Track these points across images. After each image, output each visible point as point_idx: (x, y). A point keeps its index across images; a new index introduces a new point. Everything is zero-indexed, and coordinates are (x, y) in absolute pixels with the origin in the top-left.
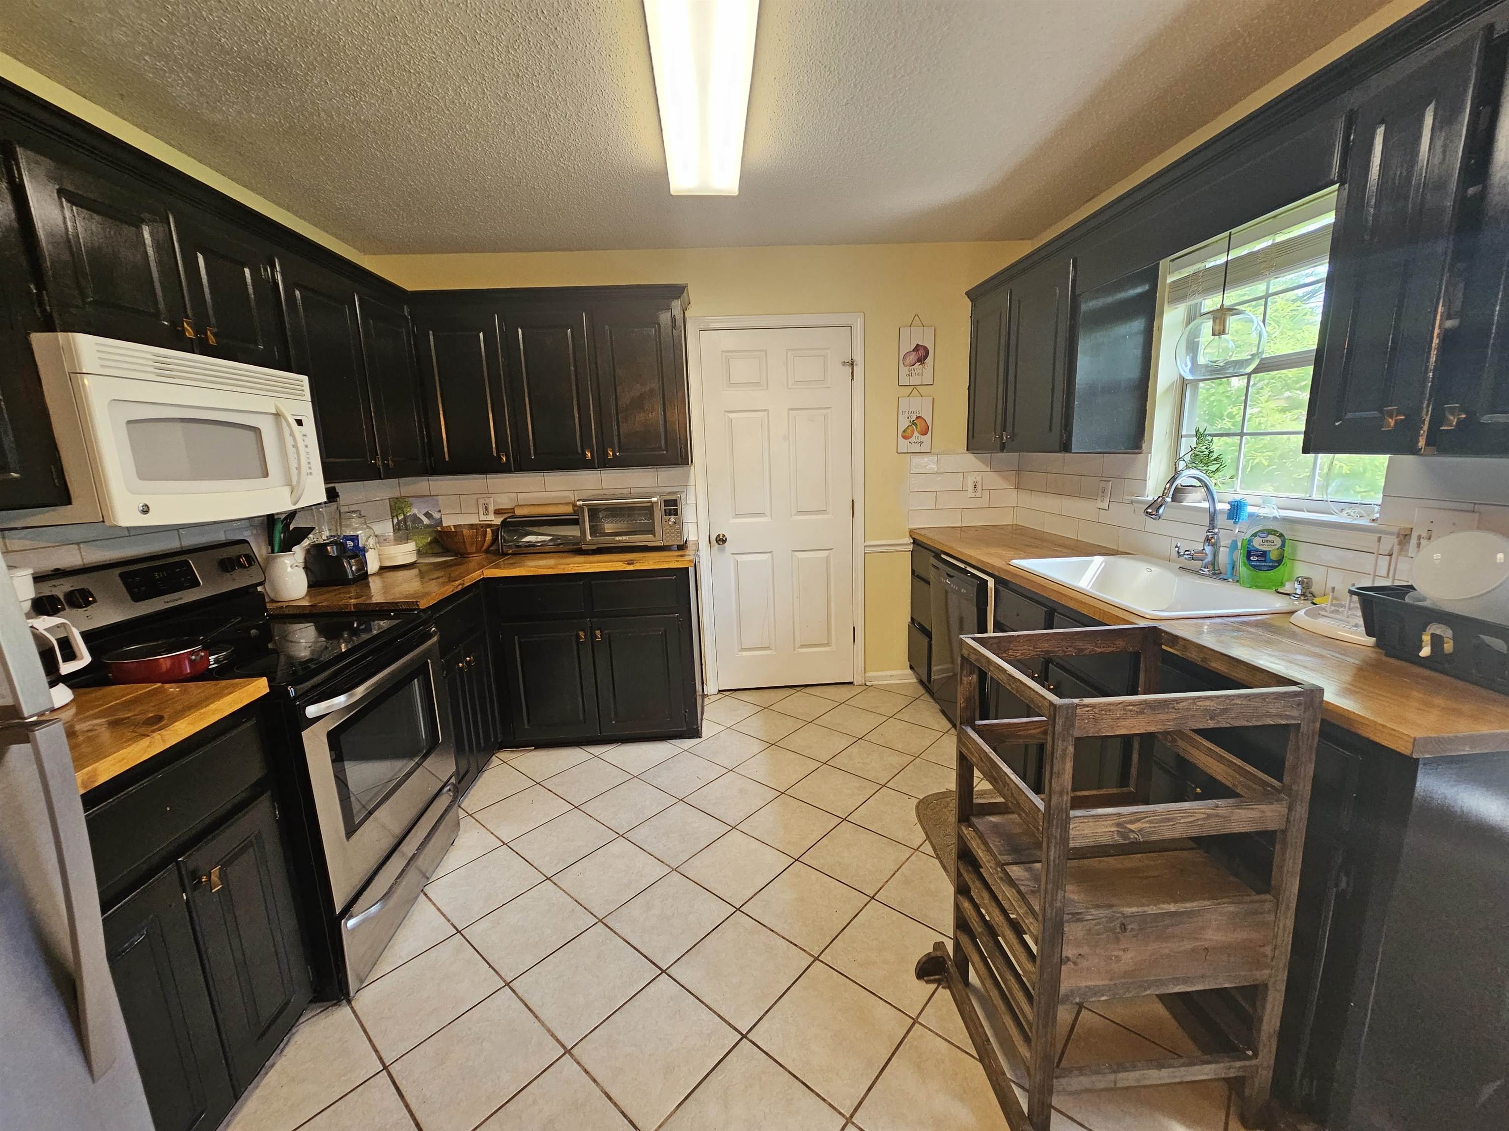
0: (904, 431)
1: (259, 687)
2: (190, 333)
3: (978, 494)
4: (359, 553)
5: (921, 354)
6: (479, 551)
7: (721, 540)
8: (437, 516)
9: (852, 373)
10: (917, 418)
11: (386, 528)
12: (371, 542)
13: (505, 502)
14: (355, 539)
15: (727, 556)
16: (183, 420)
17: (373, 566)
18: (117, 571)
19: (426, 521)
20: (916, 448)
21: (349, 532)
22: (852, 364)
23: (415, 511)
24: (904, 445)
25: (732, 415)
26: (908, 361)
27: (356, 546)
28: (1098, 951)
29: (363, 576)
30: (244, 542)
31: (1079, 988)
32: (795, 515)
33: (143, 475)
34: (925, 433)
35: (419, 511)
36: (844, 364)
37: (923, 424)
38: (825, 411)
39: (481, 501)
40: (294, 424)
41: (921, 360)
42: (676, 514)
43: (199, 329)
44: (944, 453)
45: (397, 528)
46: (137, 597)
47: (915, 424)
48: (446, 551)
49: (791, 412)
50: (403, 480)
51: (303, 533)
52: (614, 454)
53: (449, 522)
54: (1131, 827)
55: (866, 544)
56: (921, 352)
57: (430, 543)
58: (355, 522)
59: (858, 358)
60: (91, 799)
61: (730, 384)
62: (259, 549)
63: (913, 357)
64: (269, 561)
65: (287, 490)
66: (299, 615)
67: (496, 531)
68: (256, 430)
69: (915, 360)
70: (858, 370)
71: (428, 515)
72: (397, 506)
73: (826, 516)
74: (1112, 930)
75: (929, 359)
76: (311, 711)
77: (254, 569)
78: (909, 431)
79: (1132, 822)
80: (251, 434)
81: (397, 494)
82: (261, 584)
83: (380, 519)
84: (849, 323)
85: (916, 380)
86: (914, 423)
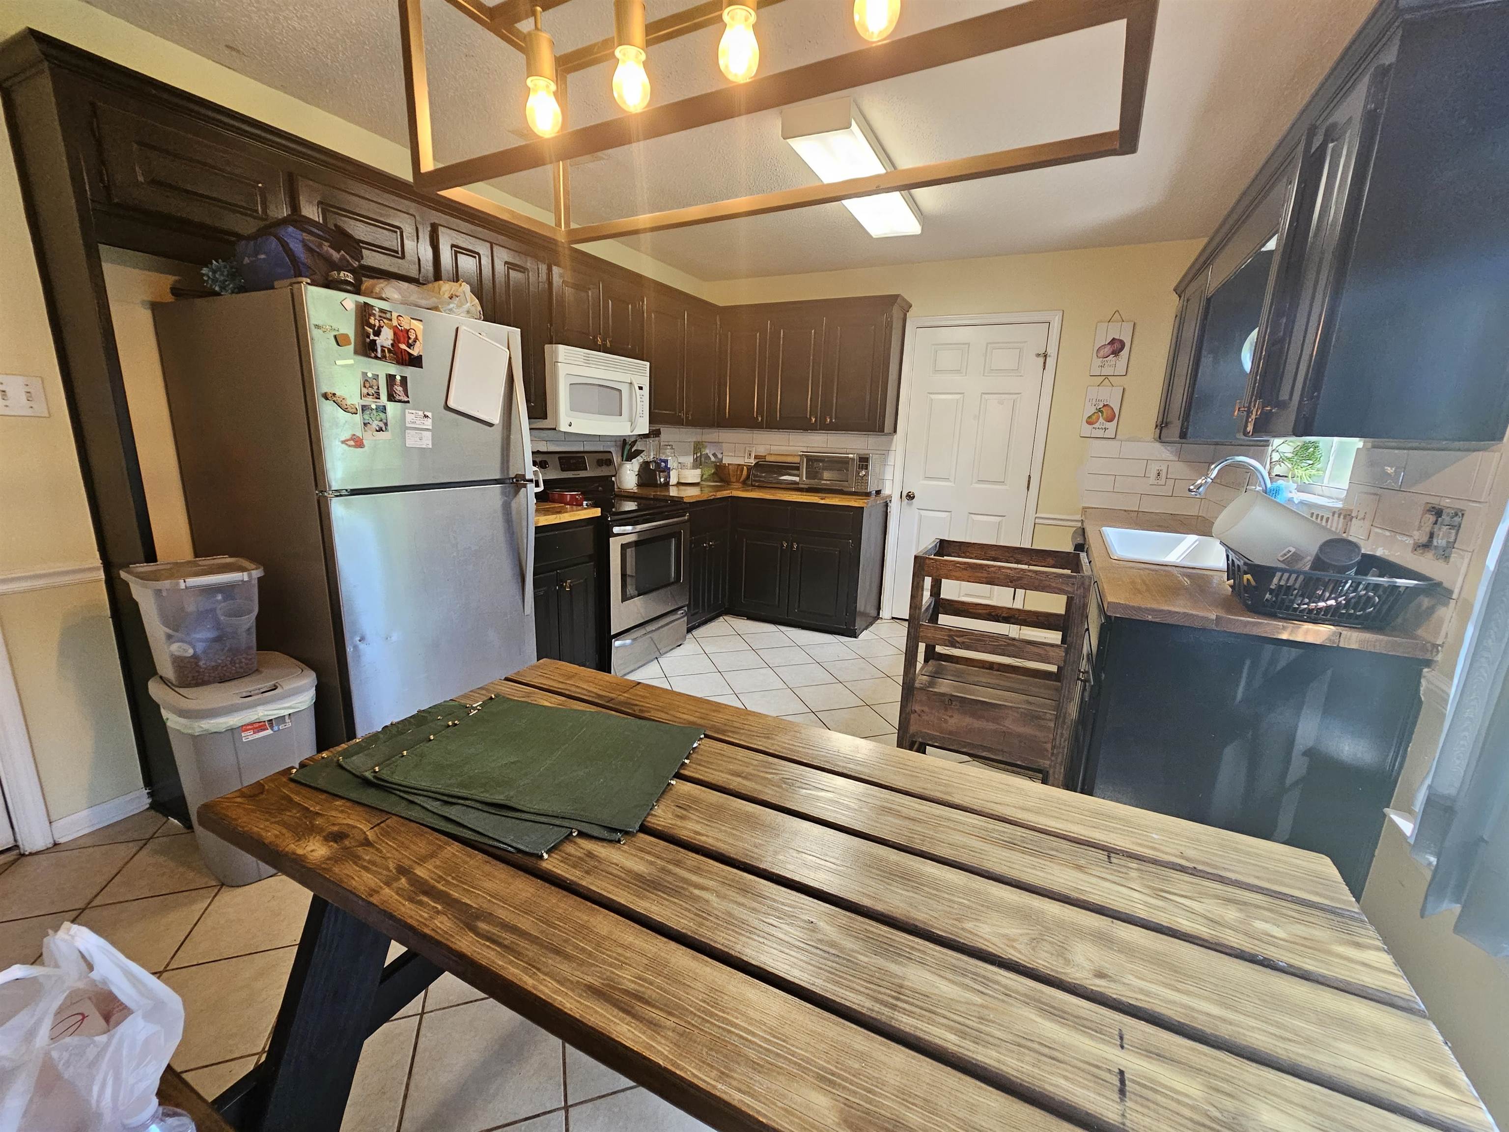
0: (1089, 417)
1: (597, 512)
2: (599, 342)
3: (1162, 482)
4: (667, 470)
5: (1116, 347)
6: (738, 481)
7: (910, 497)
8: (720, 456)
9: (1045, 363)
10: (1104, 406)
11: (689, 460)
12: (675, 465)
13: (761, 450)
14: (666, 462)
15: (913, 510)
16: (600, 385)
17: (673, 480)
18: (557, 456)
19: (713, 459)
20: (1100, 433)
21: (663, 458)
22: (1046, 356)
23: (707, 451)
24: (1087, 430)
25: (933, 396)
26: (1101, 353)
27: (666, 466)
28: (933, 712)
29: (667, 484)
30: (610, 452)
31: (921, 732)
32: (976, 483)
33: (572, 409)
34: (1110, 420)
35: (708, 451)
36: (1038, 355)
37: (1110, 411)
38: (1016, 396)
39: (748, 449)
40: (637, 388)
41: (1116, 353)
42: (867, 469)
43: (604, 340)
44: (1128, 440)
45: (695, 460)
46: (563, 470)
47: (1102, 412)
48: (721, 480)
49: (984, 396)
50: (706, 431)
51: (638, 453)
52: (831, 420)
53: (726, 461)
54: (958, 639)
55: (1038, 515)
56: (1117, 345)
57: (713, 474)
58: (668, 452)
59: (1052, 351)
60: (538, 529)
61: (936, 371)
62: (616, 459)
63: (1108, 350)
64: (620, 465)
65: (629, 423)
66: (631, 497)
67: (750, 468)
68: (620, 391)
69: (1110, 352)
70: (1051, 362)
71: (714, 455)
72: (698, 447)
73: (1003, 487)
74: (943, 702)
75: (1125, 353)
76: (616, 530)
77: (611, 467)
78: (1094, 417)
79: (957, 636)
80: (618, 393)
81: (699, 439)
82: (614, 476)
83: (686, 454)
84: (1048, 320)
85: (1107, 371)
86: (1100, 410)
